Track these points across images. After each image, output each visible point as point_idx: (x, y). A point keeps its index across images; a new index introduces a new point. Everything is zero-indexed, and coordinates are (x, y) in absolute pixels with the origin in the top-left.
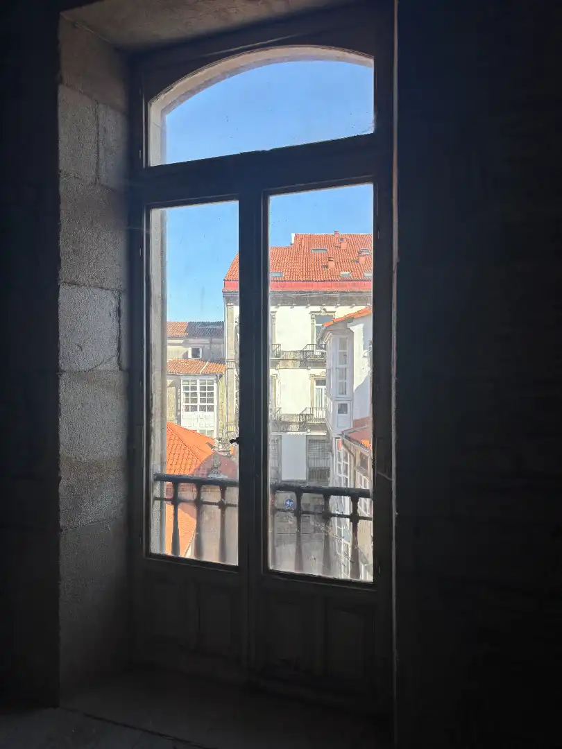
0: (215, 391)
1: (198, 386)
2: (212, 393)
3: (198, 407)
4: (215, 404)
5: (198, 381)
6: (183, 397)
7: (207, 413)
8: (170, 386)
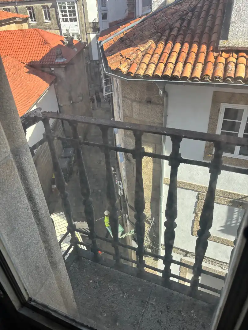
0: (76, 9)
1: (67, 6)
2: (75, 10)
3: (69, 19)
4: (77, 17)
5: (66, 3)
6: (60, 14)
7: (73, 23)
8: (51, 8)
